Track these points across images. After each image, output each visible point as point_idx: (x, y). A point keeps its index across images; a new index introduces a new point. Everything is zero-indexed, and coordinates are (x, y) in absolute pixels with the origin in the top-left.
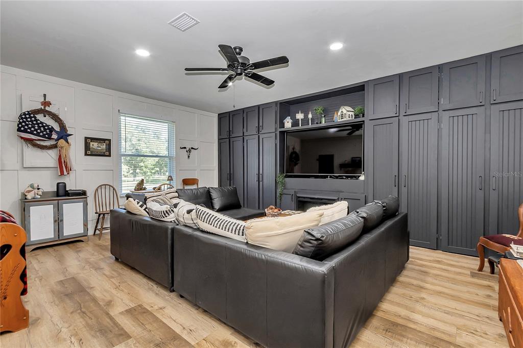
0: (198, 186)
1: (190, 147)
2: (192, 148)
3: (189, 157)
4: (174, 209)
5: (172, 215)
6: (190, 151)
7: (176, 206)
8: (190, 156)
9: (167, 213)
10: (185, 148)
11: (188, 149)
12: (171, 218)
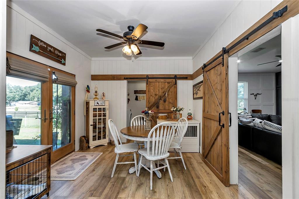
0: (261, 113)
1: (257, 93)
2: (258, 94)
3: (255, 98)
4: (253, 121)
5: (252, 123)
6: (256, 95)
7: (254, 120)
8: (257, 98)
9: (250, 122)
10: (253, 94)
11: (255, 94)
12: (252, 124)
